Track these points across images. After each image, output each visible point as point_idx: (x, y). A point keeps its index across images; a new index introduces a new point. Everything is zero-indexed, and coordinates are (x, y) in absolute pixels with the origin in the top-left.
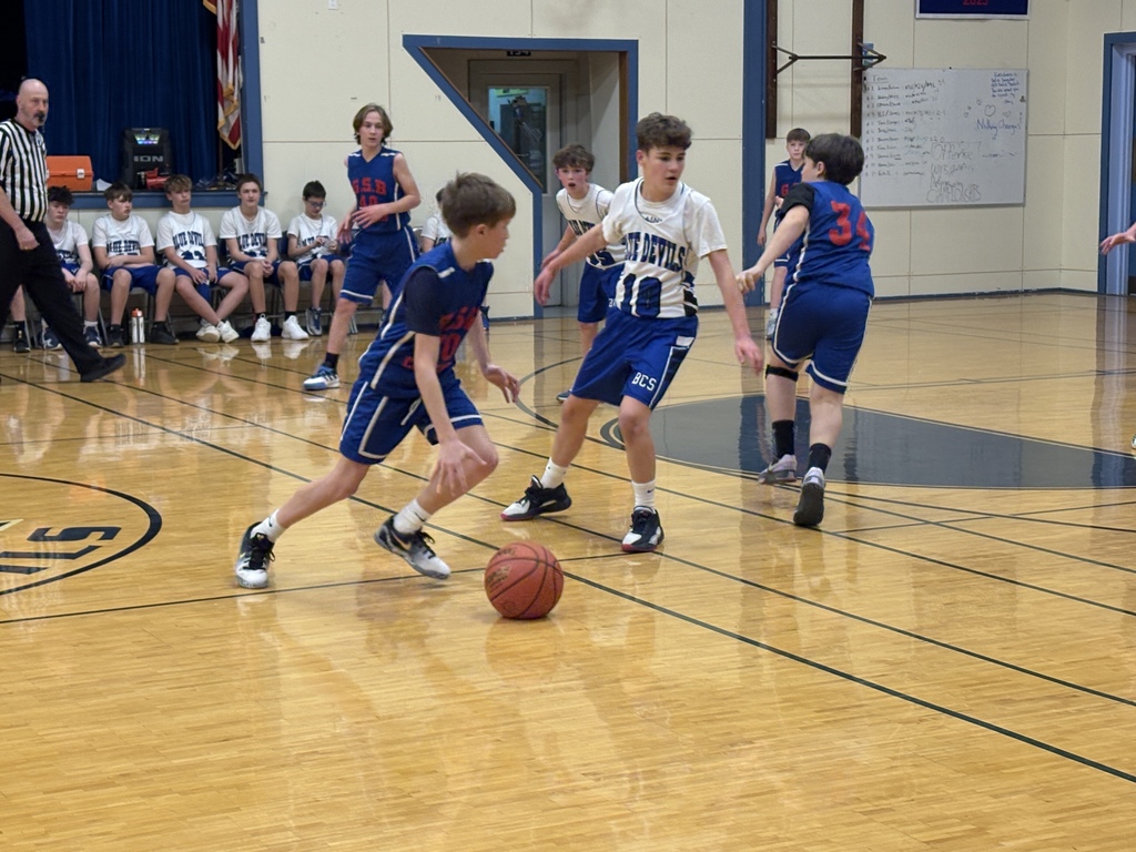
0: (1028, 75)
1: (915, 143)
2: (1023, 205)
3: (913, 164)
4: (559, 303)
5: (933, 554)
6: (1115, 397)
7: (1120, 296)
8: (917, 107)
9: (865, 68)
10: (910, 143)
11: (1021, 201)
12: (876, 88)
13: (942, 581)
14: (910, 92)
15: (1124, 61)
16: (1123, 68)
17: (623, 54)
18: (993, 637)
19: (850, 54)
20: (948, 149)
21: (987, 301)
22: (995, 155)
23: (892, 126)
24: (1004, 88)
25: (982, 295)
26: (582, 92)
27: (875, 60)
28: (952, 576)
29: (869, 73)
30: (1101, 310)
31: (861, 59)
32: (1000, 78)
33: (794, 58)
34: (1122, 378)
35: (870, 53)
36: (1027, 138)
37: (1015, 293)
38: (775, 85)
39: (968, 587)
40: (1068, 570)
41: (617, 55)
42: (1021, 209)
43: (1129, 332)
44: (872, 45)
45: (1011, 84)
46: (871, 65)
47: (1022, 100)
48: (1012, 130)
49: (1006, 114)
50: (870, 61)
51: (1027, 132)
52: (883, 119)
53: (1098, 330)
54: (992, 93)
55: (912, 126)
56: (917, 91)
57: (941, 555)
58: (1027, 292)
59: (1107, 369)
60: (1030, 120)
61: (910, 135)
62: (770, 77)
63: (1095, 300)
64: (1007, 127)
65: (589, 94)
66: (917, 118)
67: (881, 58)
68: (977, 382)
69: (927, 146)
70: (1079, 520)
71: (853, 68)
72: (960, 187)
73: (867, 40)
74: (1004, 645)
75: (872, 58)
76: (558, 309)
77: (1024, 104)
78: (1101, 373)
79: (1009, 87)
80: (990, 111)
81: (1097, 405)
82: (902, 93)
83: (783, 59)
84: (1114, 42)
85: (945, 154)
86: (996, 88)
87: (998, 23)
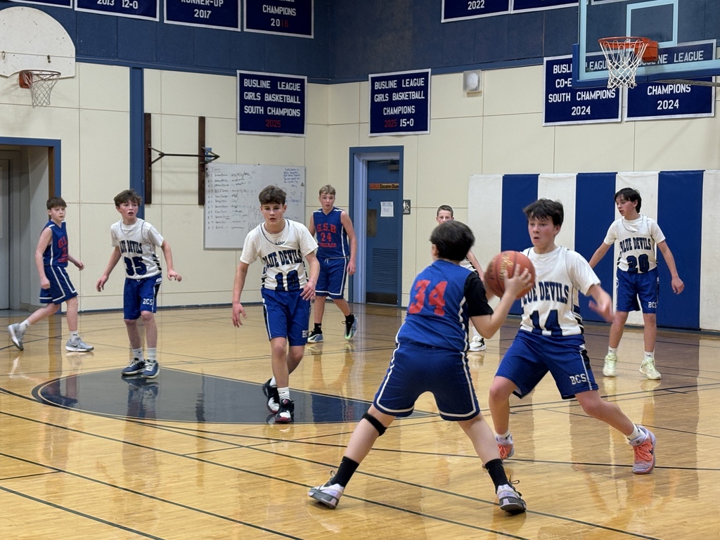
0: (305, 171)
1: (238, 209)
3: (237, 222)
4: (8, 307)
5: (244, 466)
6: (359, 366)
7: (361, 304)
8: (239, 187)
9: (207, 163)
10: (235, 209)
12: (213, 175)
13: (249, 484)
14: (235, 178)
15: (361, 164)
16: (362, 170)
17: (51, 149)
18: (279, 518)
19: (197, 154)
20: (258, 213)
23: (224, 199)
24: (291, 177)
26: (24, 172)
27: (213, 158)
28: (255, 480)
29: (210, 166)
31: (204, 157)
32: (289, 171)
33: (162, 155)
34: (363, 354)
35: (209, 154)
36: (305, 208)
38: (150, 171)
39: (265, 487)
41: (47, 149)
43: (367, 326)
44: (211, 149)
45: (296, 175)
46: (210, 161)
47: (302, 185)
48: (296, 203)
49: (293, 193)
50: (209, 158)
51: (305, 205)
52: (218, 194)
54: (283, 180)
55: (235, 199)
56: (239, 177)
57: (249, 467)
60: (307, 196)
61: (234, 204)
62: (147, 167)
64: (293, 201)
65: (28, 173)
66: (240, 193)
67: (216, 157)
69: (246, 211)
70: (334, 442)
71: (199, 162)
73: (207, 146)
74: (286, 523)
75: (211, 156)
76: (7, 311)
77: (303, 187)
78: (349, 351)
79: (294, 177)
82: (229, 178)
83: (155, 155)
84: (355, 152)
85: (257, 216)
86: (286, 178)
87: (287, 139)
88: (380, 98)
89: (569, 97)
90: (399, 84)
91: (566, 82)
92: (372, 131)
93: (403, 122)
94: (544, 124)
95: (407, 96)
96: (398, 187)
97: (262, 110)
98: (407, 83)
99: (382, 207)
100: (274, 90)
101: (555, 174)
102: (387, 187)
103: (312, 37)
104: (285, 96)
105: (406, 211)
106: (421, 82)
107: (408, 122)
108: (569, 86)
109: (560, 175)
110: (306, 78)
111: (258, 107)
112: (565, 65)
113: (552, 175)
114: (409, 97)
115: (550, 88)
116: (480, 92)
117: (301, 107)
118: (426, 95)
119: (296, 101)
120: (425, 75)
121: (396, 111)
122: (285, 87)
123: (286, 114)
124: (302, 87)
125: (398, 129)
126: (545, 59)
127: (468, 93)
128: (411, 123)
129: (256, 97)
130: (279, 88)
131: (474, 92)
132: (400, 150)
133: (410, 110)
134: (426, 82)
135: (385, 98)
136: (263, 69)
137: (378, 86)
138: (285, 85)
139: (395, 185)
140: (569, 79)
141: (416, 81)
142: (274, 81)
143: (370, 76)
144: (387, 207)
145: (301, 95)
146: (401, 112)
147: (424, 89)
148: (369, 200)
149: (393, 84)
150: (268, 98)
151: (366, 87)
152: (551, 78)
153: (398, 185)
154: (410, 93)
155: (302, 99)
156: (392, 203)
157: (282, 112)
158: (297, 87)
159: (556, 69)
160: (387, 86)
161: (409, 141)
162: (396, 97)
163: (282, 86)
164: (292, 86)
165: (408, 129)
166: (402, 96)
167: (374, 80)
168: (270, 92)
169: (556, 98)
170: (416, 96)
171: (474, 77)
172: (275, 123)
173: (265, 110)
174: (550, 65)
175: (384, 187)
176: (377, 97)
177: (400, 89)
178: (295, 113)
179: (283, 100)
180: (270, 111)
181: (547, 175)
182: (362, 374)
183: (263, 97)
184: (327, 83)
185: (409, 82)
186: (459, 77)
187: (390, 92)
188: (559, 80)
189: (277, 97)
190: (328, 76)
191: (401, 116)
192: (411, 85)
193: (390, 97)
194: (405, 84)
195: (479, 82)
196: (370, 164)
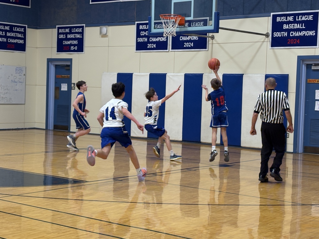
0: (26, 68)
2: (24, 104)
6: (50, 159)
7: (51, 130)
11: (24, 103)
15: (52, 66)
16: (52, 69)
18: (11, 233)
20: (3, 88)
21: (14, 131)
22: (17, 90)
24: (19, 71)
25: (13, 129)
30: (46, 134)
32: (18, 69)
34: (52, 154)
36: (25, 86)
37: (22, 129)
39: (4, 218)
40: (33, 211)
42: (23, 105)
43: (54, 140)
45: (21, 70)
47: (24, 75)
48: (21, 83)
49: (20, 79)
51: (25, 84)
53: (45, 139)
54: (15, 73)
58: (25, 129)
59: (48, 151)
60: (27, 81)
63: (44, 132)
64: (20, 82)
68: (10, 155)
70: (37, 195)
72: (6, 98)
74: (13, 235)
77: (25, 76)
78: (46, 152)
79: (20, 71)
80: (15, 78)
81: (45, 162)
84: (49, 61)
85: (2, 89)
86: (17, 71)
87: (17, 53)
88: (61, 36)
89: (147, 40)
90: (70, 30)
91: (145, 33)
92: (58, 51)
93: (72, 48)
94: (135, 51)
95: (74, 36)
96: (69, 77)
97: (6, 40)
98: (74, 30)
99: (62, 86)
100: (11, 31)
101: (140, 73)
102: (64, 77)
103: (30, 7)
104: (16, 34)
105: (73, 88)
106: (80, 30)
107: (74, 48)
108: (146, 35)
109: (142, 74)
110: (27, 26)
111: (3, 38)
112: (144, 26)
113: (139, 74)
114: (75, 36)
115: (138, 35)
116: (107, 36)
117: (24, 39)
118: (83, 36)
119: (22, 36)
120: (83, 27)
121: (69, 43)
122: (17, 30)
123: (17, 42)
124: (25, 30)
125: (69, 50)
126: (136, 22)
127: (102, 36)
128: (76, 48)
129: (2, 34)
130: (14, 30)
131: (105, 36)
132: (71, 60)
133: (75, 42)
134: (83, 30)
135: (64, 37)
136: (6, 21)
137: (60, 31)
138: (17, 29)
139: (68, 76)
140: (146, 32)
141: (78, 30)
142: (11, 27)
143: (57, 26)
144: (64, 86)
145: (24, 33)
146: (71, 43)
147: (82, 33)
148: (56, 83)
149: (67, 30)
150: (8, 34)
151: (55, 31)
152: (138, 31)
153: (69, 76)
154: (76, 35)
155: (25, 35)
156: (67, 84)
157: (15, 41)
158: (22, 30)
159: (141, 27)
160: (65, 31)
161: (75, 56)
162: (69, 36)
163: (15, 29)
164: (20, 29)
165: (74, 51)
166: (72, 36)
167: (59, 28)
168: (9, 31)
169: (141, 40)
170: (78, 36)
171: (104, 29)
172: (11, 46)
173: (7, 40)
174: (138, 25)
175: (63, 77)
176: (60, 36)
177: (71, 33)
178: (21, 42)
179: (16, 35)
180: (9, 40)
181: (137, 74)
182: (51, 163)
183: (6, 34)
184: (37, 28)
185: (75, 30)
186: (98, 28)
187: (66, 34)
188: (142, 32)
189: (13, 34)
190: (37, 25)
191: (71, 45)
192: (76, 31)
193: (66, 36)
194: (73, 31)
195: (107, 31)
196: (56, 66)
